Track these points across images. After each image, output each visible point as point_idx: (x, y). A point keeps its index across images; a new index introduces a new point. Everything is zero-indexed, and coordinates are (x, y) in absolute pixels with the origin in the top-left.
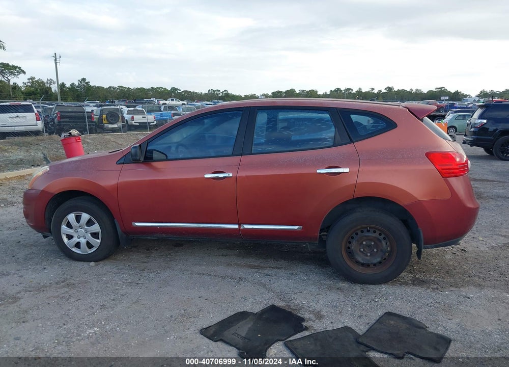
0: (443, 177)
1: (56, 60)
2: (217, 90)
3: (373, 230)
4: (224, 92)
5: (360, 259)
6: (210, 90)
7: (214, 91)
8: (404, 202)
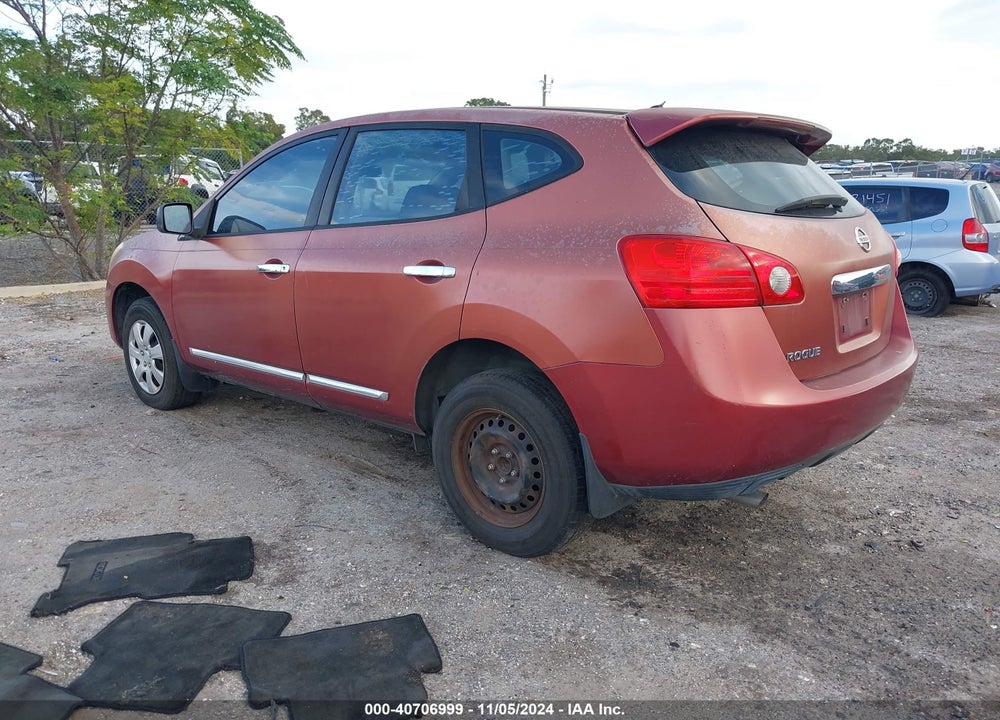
0: (644, 306)
1: (544, 88)
2: (887, 140)
3: (488, 420)
4: (903, 144)
5: (483, 487)
6: (868, 141)
7: (878, 142)
8: (546, 362)
